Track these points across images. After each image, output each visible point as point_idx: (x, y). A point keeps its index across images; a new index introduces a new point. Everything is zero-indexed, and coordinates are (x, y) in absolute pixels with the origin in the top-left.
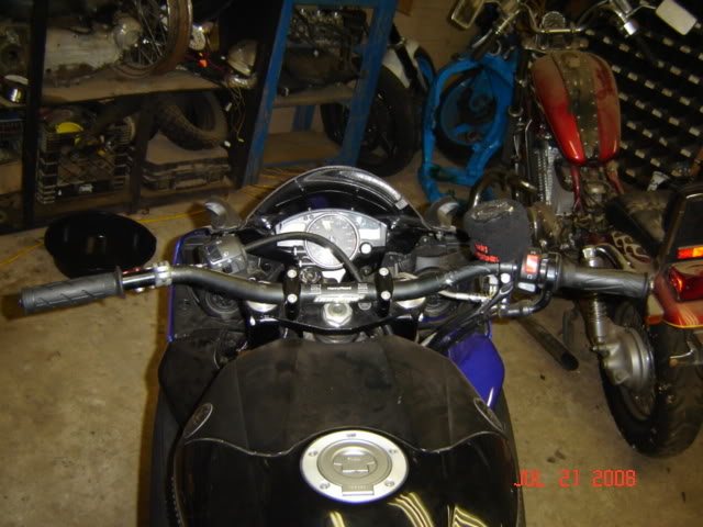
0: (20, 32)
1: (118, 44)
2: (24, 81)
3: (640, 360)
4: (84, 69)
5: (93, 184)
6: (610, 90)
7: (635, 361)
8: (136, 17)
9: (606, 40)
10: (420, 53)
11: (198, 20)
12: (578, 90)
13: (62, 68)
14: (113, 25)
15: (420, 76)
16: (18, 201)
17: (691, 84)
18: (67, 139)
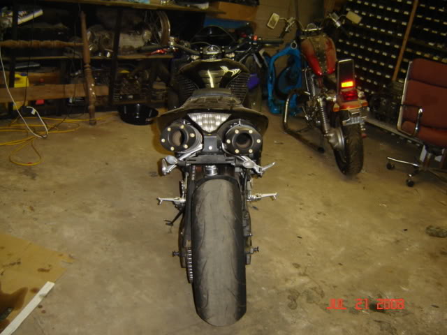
0: (111, 35)
1: (143, 39)
2: (112, 51)
3: (341, 140)
4: (131, 49)
5: (134, 95)
6: (331, 48)
7: (340, 140)
8: (149, 30)
9: (348, 43)
10: (265, 54)
11: (172, 35)
12: (318, 49)
13: (124, 48)
14: (141, 33)
15: (265, 62)
16: (106, 99)
17: (384, 56)
18: (125, 75)
